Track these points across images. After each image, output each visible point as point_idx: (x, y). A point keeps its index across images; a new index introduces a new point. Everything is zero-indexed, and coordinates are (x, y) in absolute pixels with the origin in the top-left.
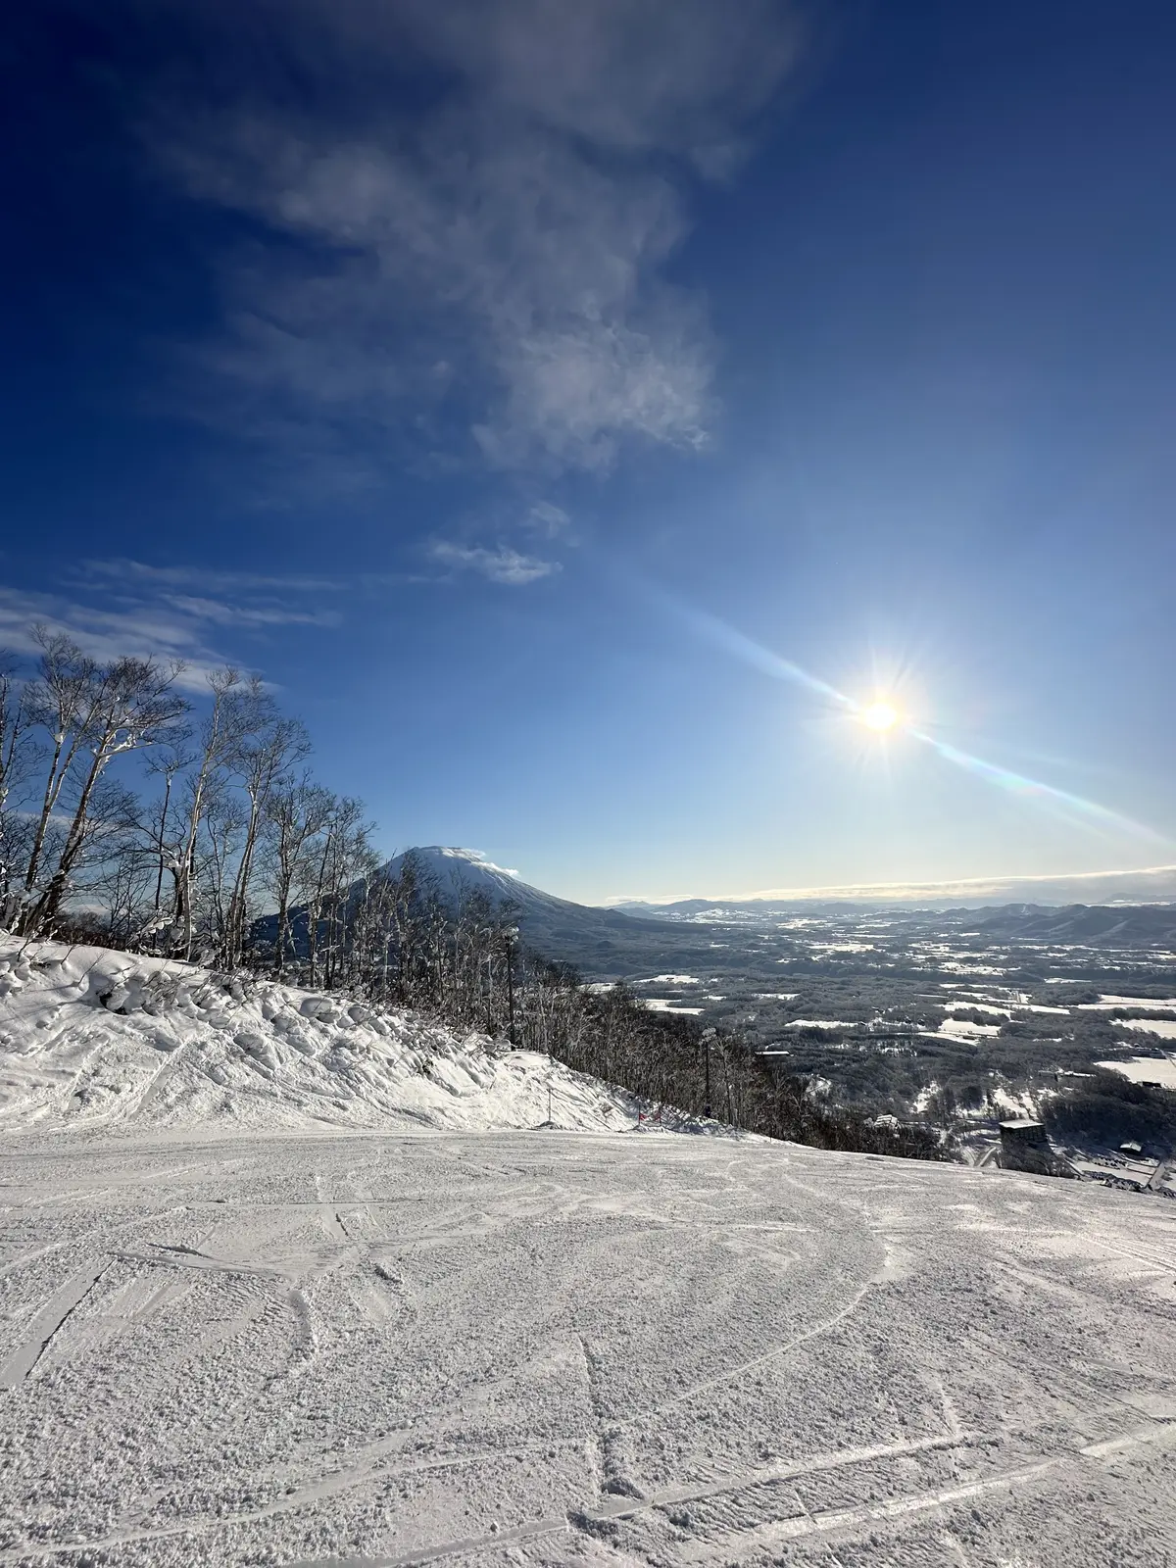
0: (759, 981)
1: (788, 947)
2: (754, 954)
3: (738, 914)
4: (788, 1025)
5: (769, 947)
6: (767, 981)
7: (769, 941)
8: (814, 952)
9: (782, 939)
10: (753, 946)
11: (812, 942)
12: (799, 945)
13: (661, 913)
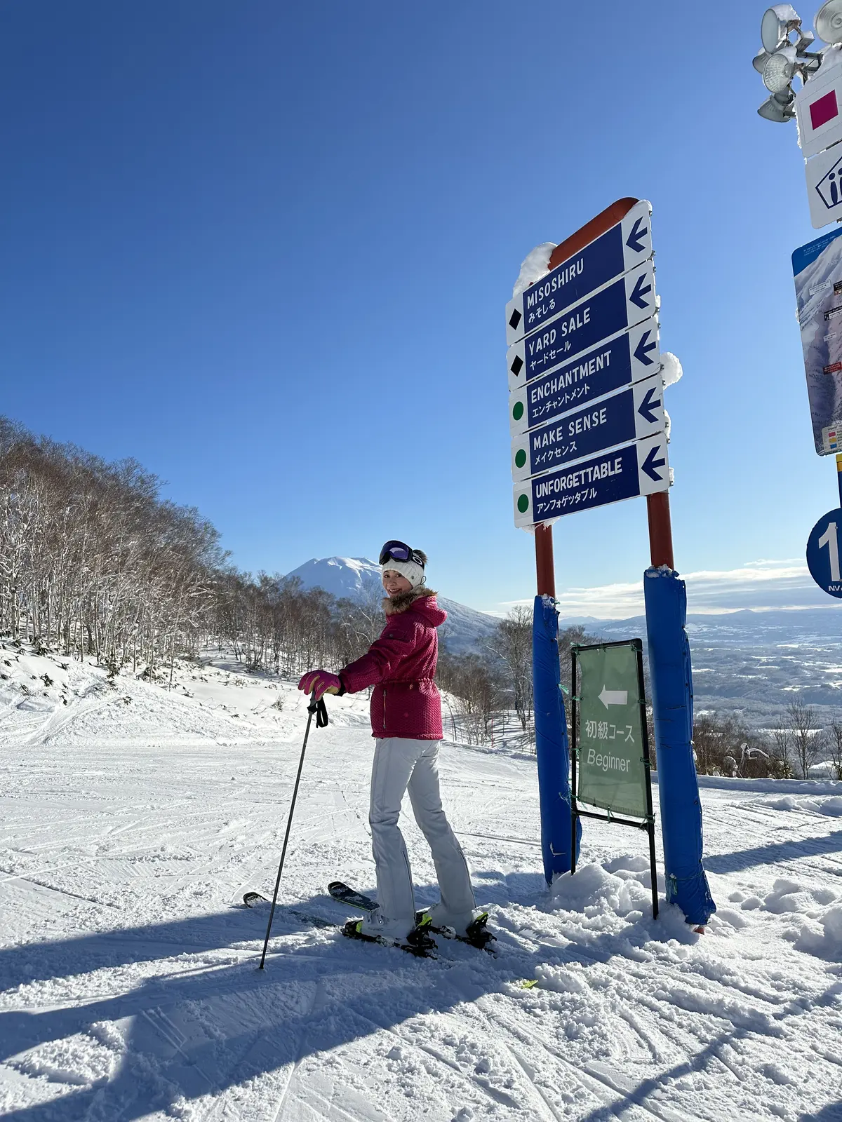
0: (764, 714)
1: (795, 671)
2: (751, 681)
3: (720, 630)
4: (815, 767)
5: (768, 672)
6: (774, 713)
7: (767, 664)
8: (830, 677)
9: (785, 661)
10: (745, 671)
11: (827, 664)
12: (811, 669)
13: (616, 630)
